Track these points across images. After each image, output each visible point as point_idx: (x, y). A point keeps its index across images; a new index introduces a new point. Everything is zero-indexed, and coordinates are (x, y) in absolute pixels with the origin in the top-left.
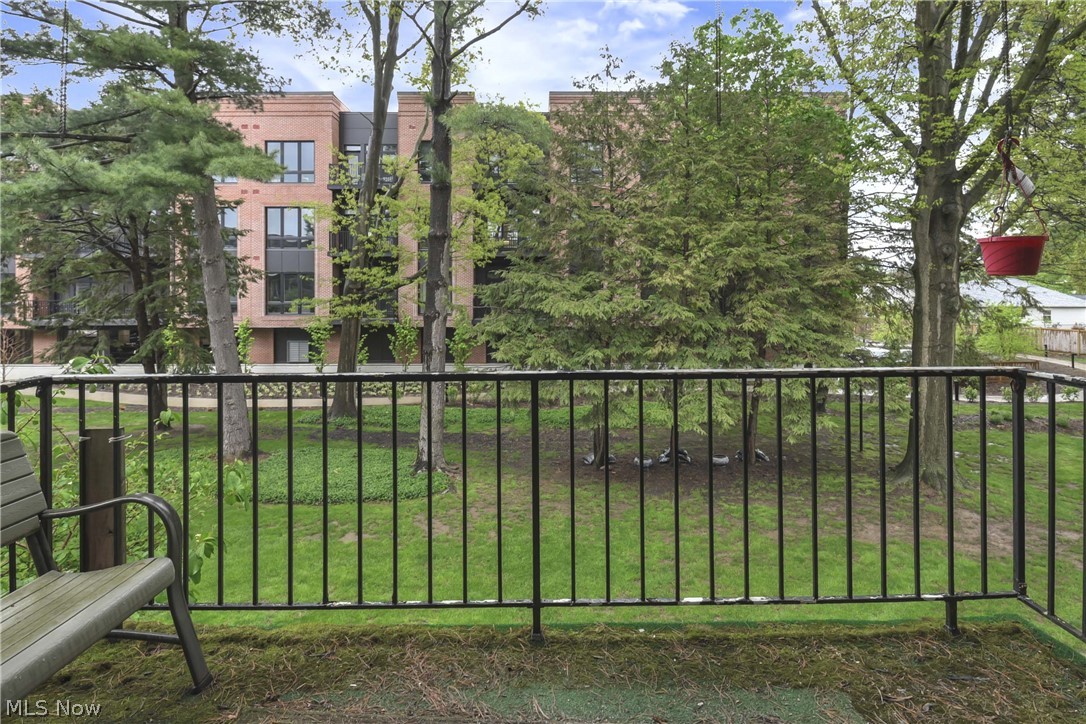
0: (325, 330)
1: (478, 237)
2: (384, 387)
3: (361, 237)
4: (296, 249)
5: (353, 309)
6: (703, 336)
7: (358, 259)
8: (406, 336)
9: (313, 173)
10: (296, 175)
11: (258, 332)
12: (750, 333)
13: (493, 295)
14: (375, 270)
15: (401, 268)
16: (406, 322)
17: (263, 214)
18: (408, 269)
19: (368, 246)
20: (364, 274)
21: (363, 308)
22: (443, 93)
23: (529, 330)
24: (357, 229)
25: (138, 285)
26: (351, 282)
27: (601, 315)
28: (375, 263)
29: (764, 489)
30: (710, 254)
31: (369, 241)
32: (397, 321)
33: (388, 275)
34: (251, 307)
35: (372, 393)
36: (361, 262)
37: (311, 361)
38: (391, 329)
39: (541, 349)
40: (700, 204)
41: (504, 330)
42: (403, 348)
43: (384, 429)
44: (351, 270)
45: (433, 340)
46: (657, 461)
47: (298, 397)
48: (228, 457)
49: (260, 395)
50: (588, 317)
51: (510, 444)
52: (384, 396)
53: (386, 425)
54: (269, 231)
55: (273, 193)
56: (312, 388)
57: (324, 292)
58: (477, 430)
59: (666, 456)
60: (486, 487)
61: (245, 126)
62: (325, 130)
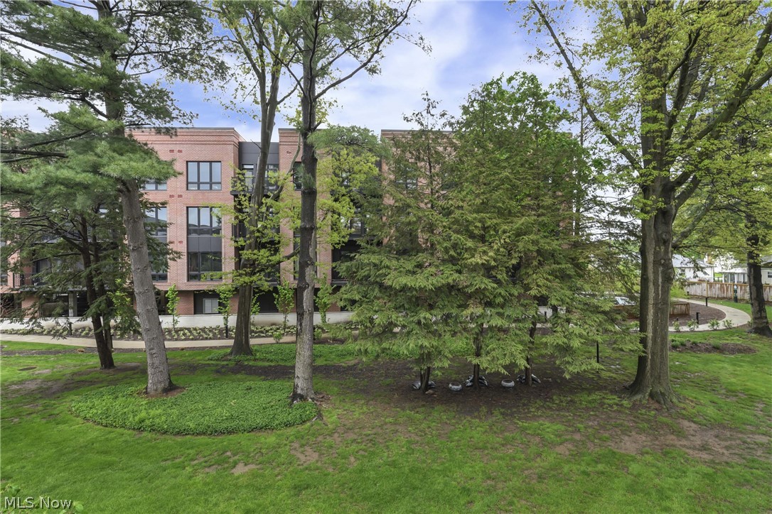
0: (229, 291)
1: (334, 228)
2: (271, 329)
3: (252, 228)
4: (209, 236)
5: (247, 279)
6: (502, 300)
7: (250, 244)
8: (286, 294)
9: (220, 183)
10: (209, 185)
11: (182, 293)
12: (535, 297)
13: (348, 269)
14: (263, 251)
15: (282, 250)
16: (285, 285)
17: (185, 212)
18: (287, 250)
19: (257, 234)
20: (254, 254)
21: (254, 278)
22: (310, 122)
23: (375, 297)
24: (250, 222)
25: (87, 264)
26: (246, 260)
27: (431, 287)
28: (263, 246)
29: (543, 406)
30: (507, 240)
31: (258, 231)
32: (280, 284)
33: (271, 255)
34: (177, 276)
35: (262, 335)
36: (253, 245)
37: (220, 313)
38: (276, 290)
39: (385, 312)
40: (498, 204)
41: (357, 297)
42: (284, 303)
43: (270, 364)
44: (245, 252)
45: (304, 304)
46: (464, 385)
47: (210, 339)
48: (152, 393)
49: (183, 337)
50: (421, 288)
51: (360, 373)
52: (271, 336)
53: (272, 361)
54: (190, 223)
55: (192, 197)
56: (221, 331)
57: (228, 265)
58: (336, 362)
59: (471, 381)
60: (345, 412)
61: (172, 151)
62: (228, 154)
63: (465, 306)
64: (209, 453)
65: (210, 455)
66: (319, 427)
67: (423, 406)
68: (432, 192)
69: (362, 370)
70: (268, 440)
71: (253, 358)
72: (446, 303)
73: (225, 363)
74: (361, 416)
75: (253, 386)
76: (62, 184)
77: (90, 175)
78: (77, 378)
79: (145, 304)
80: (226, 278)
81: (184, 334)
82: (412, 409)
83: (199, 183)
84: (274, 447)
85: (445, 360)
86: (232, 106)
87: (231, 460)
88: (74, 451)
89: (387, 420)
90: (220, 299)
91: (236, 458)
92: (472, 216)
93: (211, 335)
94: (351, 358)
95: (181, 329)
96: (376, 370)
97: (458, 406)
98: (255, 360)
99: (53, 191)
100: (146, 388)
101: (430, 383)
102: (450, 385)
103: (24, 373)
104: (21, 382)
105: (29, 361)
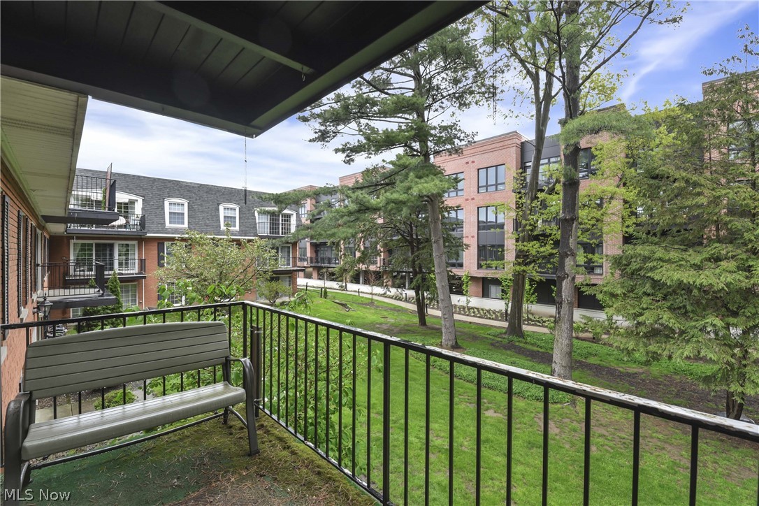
0: (509, 280)
2: (548, 321)
3: (526, 222)
4: (494, 230)
7: (524, 236)
9: (504, 183)
10: (494, 187)
11: (473, 279)
14: (533, 243)
17: (476, 211)
19: (530, 228)
24: (523, 216)
25: (413, 253)
26: (519, 252)
28: (534, 238)
31: (531, 225)
33: (541, 246)
34: (470, 264)
36: (526, 238)
37: (502, 299)
43: (540, 350)
44: (519, 243)
45: (563, 294)
47: (493, 319)
48: (445, 346)
49: (473, 314)
51: (640, 383)
52: (546, 327)
53: (541, 347)
54: (480, 219)
55: (481, 199)
56: (502, 314)
57: (510, 256)
58: (613, 365)
60: (604, 411)
61: (467, 163)
62: (512, 156)
69: (644, 381)
71: (524, 341)
73: (500, 339)
74: (622, 420)
75: (517, 362)
76: (393, 202)
78: (406, 328)
79: (441, 281)
80: (507, 269)
81: (474, 312)
83: (487, 186)
84: (521, 410)
86: (511, 114)
87: (485, 405)
89: (654, 435)
90: (503, 286)
91: (490, 405)
93: (494, 316)
94: (634, 366)
95: (473, 308)
96: (665, 385)
98: (526, 343)
100: (441, 342)
103: (383, 319)
104: (381, 324)
105: (385, 314)
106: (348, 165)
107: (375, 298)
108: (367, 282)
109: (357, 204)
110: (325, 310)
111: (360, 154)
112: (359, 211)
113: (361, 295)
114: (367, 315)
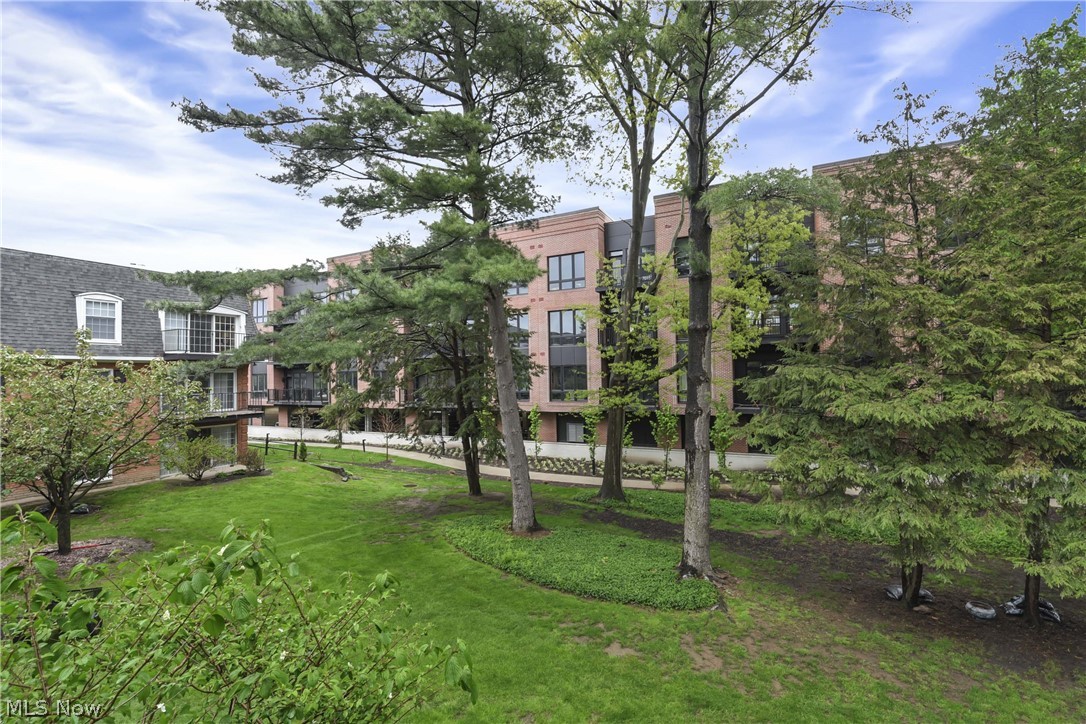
0: (596, 415)
1: (737, 326)
2: (648, 470)
3: (624, 333)
4: (572, 345)
5: (618, 400)
7: (621, 354)
8: (667, 423)
9: (583, 279)
10: (571, 283)
11: (545, 415)
13: (763, 389)
14: (637, 363)
15: (661, 361)
16: (666, 410)
17: (547, 317)
18: (667, 361)
19: (630, 341)
20: (627, 368)
21: (627, 399)
22: (701, 178)
23: (813, 435)
24: (620, 326)
25: (458, 381)
26: (616, 376)
27: (924, 422)
28: (636, 356)
31: (631, 337)
32: (658, 409)
33: (648, 368)
34: (539, 394)
35: (637, 475)
36: (624, 356)
37: (585, 442)
38: (653, 416)
39: (832, 460)
41: (780, 433)
42: (664, 434)
43: (648, 516)
44: (615, 364)
45: (696, 439)
46: (1001, 610)
47: (575, 474)
48: (517, 530)
49: (546, 469)
50: (902, 423)
51: (785, 553)
52: (648, 479)
53: (650, 513)
54: (552, 331)
55: (555, 299)
56: (587, 465)
57: (594, 382)
58: (744, 528)
59: (1018, 606)
60: (762, 609)
61: (532, 247)
62: (593, 241)
63: (1007, 462)
64: (578, 618)
65: (580, 621)
66: (721, 622)
67: (910, 630)
68: (920, 256)
69: (787, 548)
70: (649, 621)
71: (626, 505)
72: (959, 453)
73: (593, 506)
74: (791, 622)
75: (628, 543)
76: (439, 296)
77: (462, 284)
78: (450, 502)
79: (511, 427)
80: (592, 399)
81: (547, 465)
82: (887, 631)
83: (560, 282)
84: (658, 634)
85: (958, 557)
86: (598, 180)
87: (605, 635)
88: (448, 580)
89: (837, 639)
90: (585, 424)
91: (611, 634)
92: (1018, 290)
93: (576, 469)
94: (768, 527)
95: (544, 459)
96: (813, 551)
97: (988, 648)
98: (629, 508)
99: (432, 304)
100: (511, 524)
101: (922, 592)
102: (969, 605)
103: (408, 489)
104: (405, 499)
105: (411, 479)
106: (348, 230)
107: (392, 452)
108: (376, 428)
109: (371, 295)
110: (304, 483)
111: (373, 211)
112: (374, 310)
113: (368, 449)
114: (380, 484)
